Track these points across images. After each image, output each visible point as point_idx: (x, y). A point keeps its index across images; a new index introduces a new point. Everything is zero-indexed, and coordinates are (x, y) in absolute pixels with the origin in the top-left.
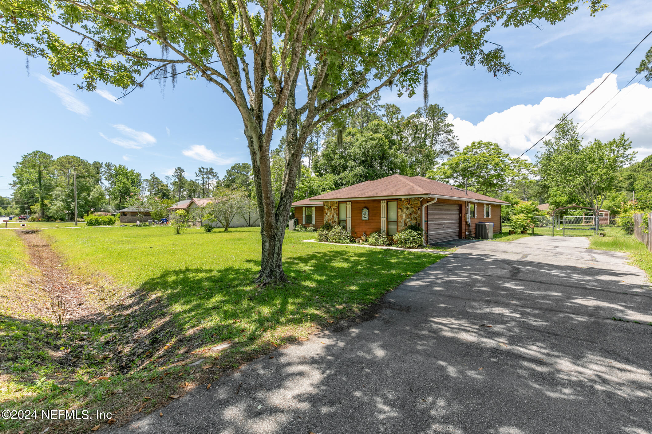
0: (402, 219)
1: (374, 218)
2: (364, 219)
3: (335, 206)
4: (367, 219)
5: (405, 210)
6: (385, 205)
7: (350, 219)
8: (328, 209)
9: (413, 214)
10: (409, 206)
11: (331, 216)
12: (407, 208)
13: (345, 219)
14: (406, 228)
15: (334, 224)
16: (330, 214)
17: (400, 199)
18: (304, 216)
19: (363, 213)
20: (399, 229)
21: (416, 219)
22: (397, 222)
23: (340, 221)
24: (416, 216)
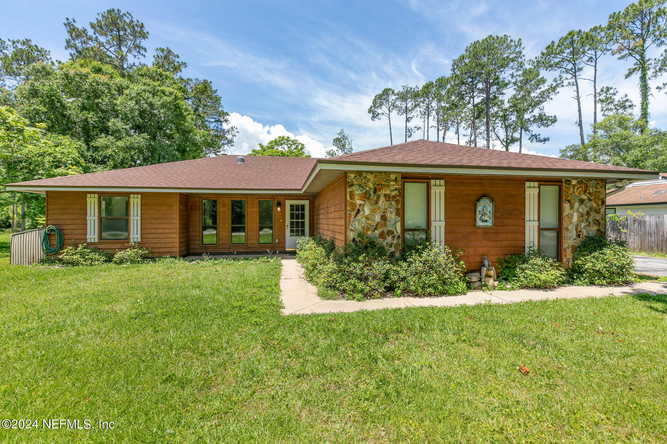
0: (571, 223)
1: (507, 222)
2: (479, 223)
3: (392, 189)
4: (489, 224)
5: (577, 205)
6: (536, 191)
7: (443, 224)
8: (366, 197)
9: (593, 214)
10: (584, 197)
11: (378, 218)
12: (582, 201)
13: (424, 226)
14: (578, 242)
15: (389, 239)
16: (373, 211)
17: (568, 181)
18: (92, 218)
19: (479, 208)
20: (565, 246)
21: (597, 222)
22: (559, 230)
23: (404, 230)
24: (598, 217)
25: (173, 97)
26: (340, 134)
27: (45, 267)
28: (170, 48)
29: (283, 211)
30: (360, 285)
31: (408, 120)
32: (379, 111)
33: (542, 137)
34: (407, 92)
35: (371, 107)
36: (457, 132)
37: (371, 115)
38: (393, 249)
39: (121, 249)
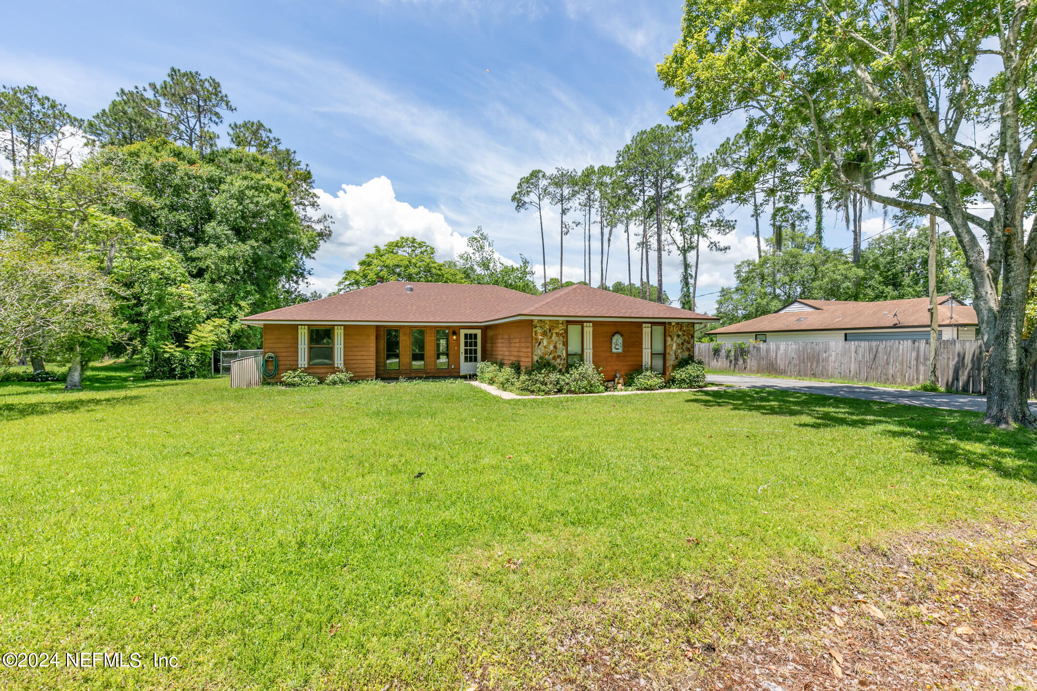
0: (672, 350)
1: (631, 349)
2: (614, 350)
3: (560, 329)
4: (620, 351)
5: (675, 338)
6: (649, 330)
7: (591, 351)
8: (544, 334)
9: (686, 344)
10: (680, 333)
11: (551, 347)
12: (678, 336)
13: (580, 352)
14: (676, 362)
15: (558, 361)
16: (549, 343)
17: (670, 323)
18: (303, 347)
19: (614, 341)
20: (668, 365)
21: (689, 350)
22: (664, 355)
23: (568, 355)
24: (689, 346)
25: (282, 194)
26: (477, 232)
27: (266, 388)
28: (262, 122)
29: (458, 340)
30: (543, 387)
31: (564, 212)
32: (526, 199)
33: (722, 246)
34: (563, 175)
35: (516, 194)
36: (627, 231)
37: (516, 204)
38: (561, 367)
39: (332, 373)
